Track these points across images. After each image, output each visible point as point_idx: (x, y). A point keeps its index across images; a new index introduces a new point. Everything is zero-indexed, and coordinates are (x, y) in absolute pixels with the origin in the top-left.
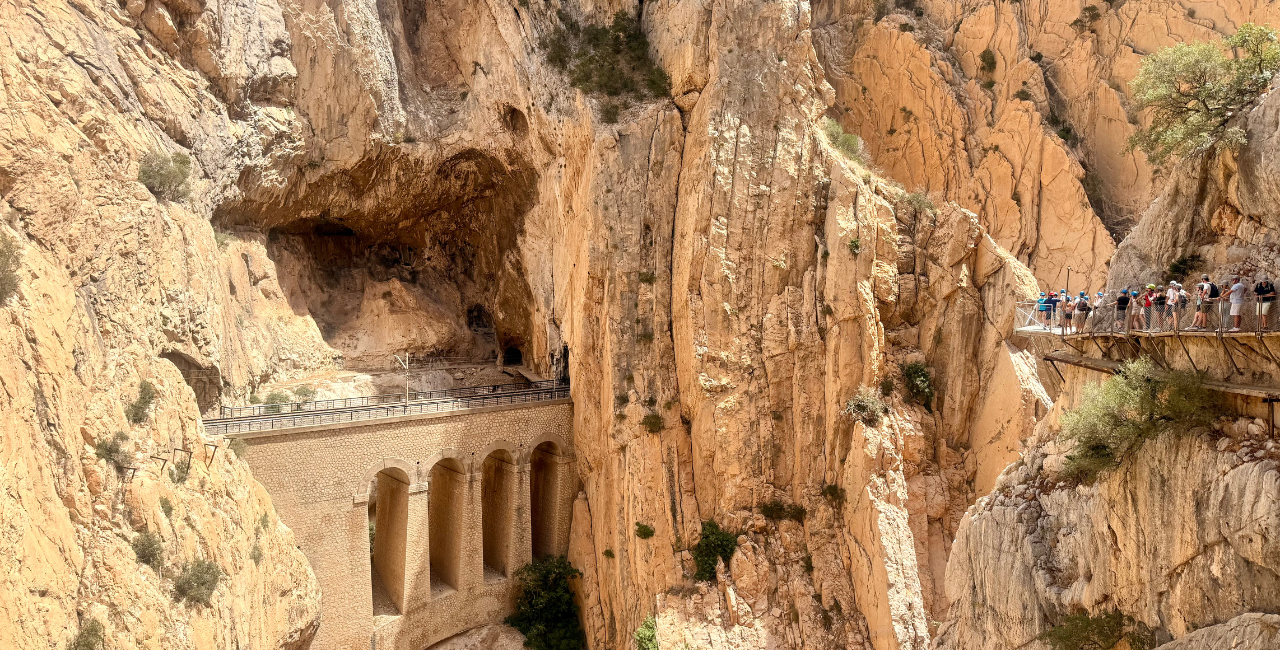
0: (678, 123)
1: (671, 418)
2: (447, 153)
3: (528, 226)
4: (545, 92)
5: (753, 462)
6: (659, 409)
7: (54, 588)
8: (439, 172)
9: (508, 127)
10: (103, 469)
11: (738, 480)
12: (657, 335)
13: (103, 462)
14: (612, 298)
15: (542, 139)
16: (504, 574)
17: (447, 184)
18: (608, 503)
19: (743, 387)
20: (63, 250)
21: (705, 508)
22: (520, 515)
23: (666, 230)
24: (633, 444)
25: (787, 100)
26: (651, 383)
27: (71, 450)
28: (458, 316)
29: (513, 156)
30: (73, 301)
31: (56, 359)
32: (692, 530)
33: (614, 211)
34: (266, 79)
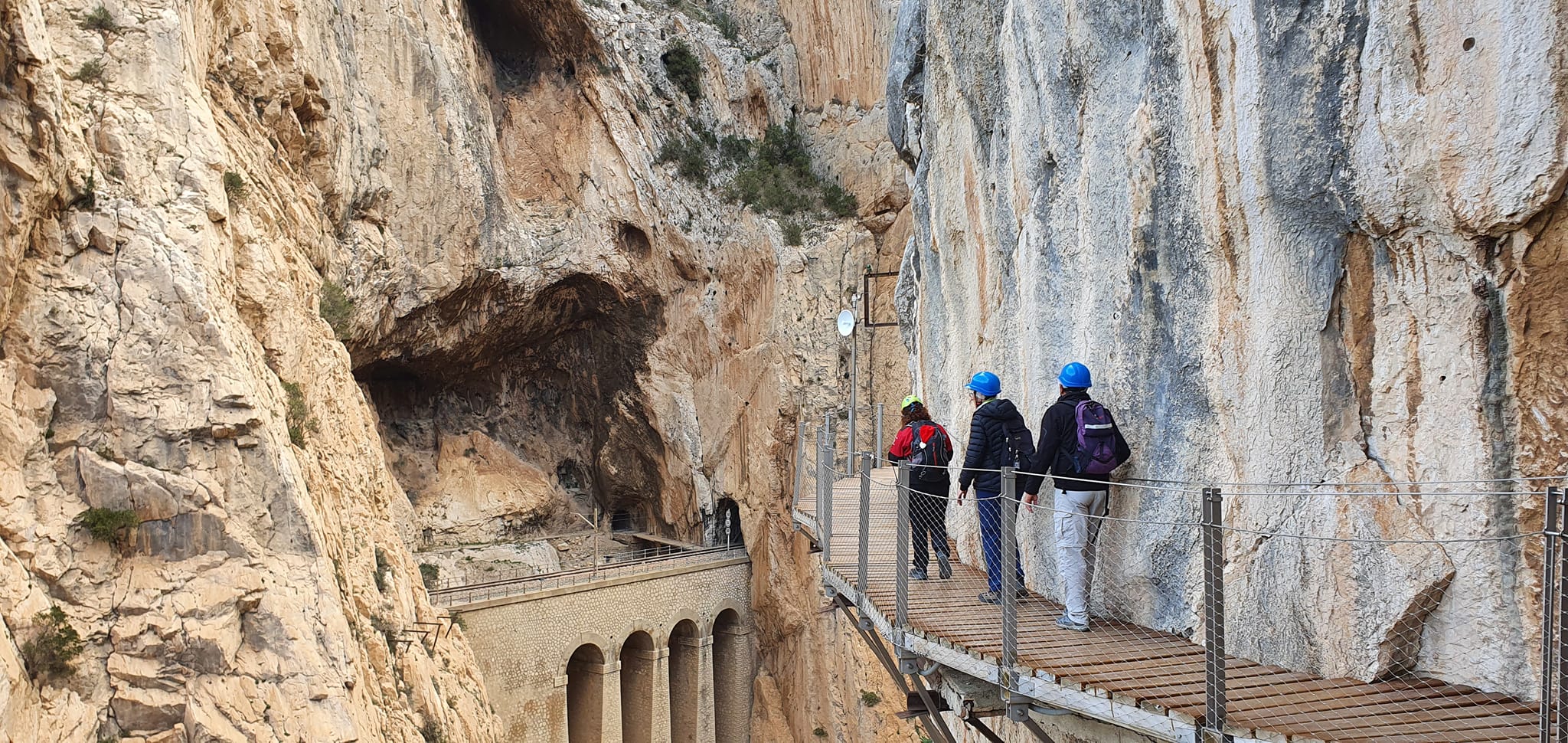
0: (872, 245)
2: (552, 278)
3: (652, 362)
8: (539, 300)
9: (624, 248)
15: (676, 262)
17: (543, 316)
23: (864, 360)
28: (550, 475)
33: (807, 341)
34: (366, 194)
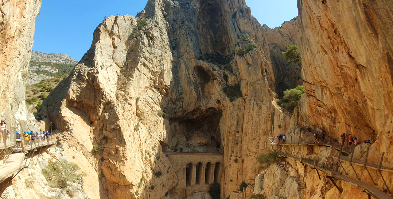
0: (244, 101)
1: (240, 160)
2: (207, 108)
3: (221, 121)
4: (223, 97)
5: (254, 170)
6: (238, 158)
7: (139, 171)
8: (206, 111)
9: (218, 103)
10: (147, 156)
11: (251, 173)
12: (239, 143)
13: (148, 155)
14: (231, 135)
15: (223, 105)
16: (208, 184)
17: (208, 113)
18: (227, 174)
19: (254, 155)
20: (146, 124)
21: (244, 178)
22: (212, 174)
23: (242, 122)
24: (232, 164)
25: (264, 96)
26: (237, 153)
27: (143, 153)
28: (209, 138)
29: (219, 108)
30: (146, 132)
31: (143, 140)
32: (240, 182)
33: (231, 118)
34: (179, 98)
